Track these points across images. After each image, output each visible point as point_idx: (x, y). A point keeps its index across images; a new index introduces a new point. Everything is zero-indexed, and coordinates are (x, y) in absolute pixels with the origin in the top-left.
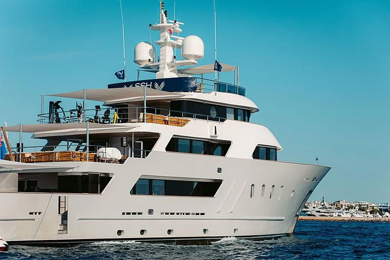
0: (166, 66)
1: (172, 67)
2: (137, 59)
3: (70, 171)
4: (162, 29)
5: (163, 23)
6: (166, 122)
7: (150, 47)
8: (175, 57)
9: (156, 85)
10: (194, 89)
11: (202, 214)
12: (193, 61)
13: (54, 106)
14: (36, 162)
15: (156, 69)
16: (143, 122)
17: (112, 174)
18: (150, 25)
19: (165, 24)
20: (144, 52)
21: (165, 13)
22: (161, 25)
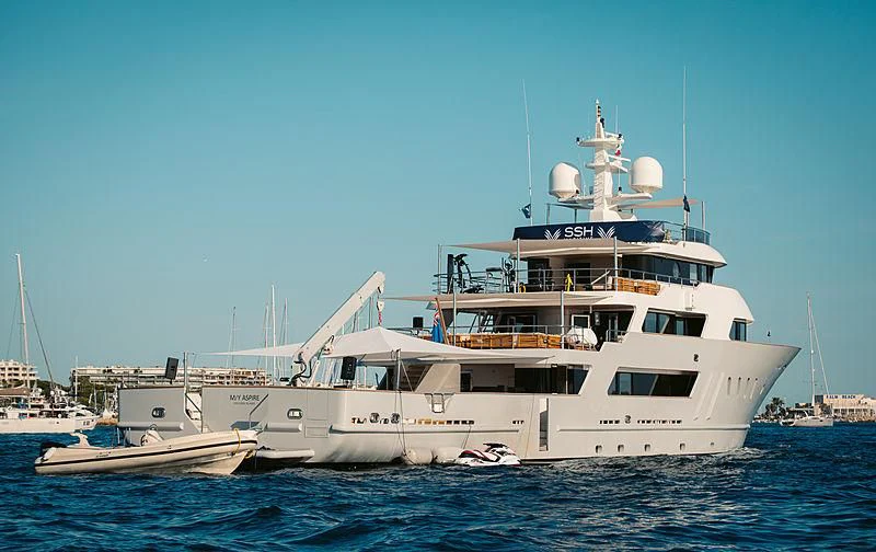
0: (605, 201)
1: (612, 203)
2: (556, 189)
3: (544, 362)
4: (598, 146)
5: (599, 136)
6: (636, 289)
7: (576, 172)
8: (620, 189)
9: (601, 232)
10: (660, 239)
11: (679, 422)
12: (647, 194)
13: (455, 261)
14: (484, 348)
15: (588, 205)
16: (613, 289)
17: (588, 366)
18: (578, 140)
19: (603, 139)
20: (567, 178)
21: (602, 121)
22: (596, 140)
